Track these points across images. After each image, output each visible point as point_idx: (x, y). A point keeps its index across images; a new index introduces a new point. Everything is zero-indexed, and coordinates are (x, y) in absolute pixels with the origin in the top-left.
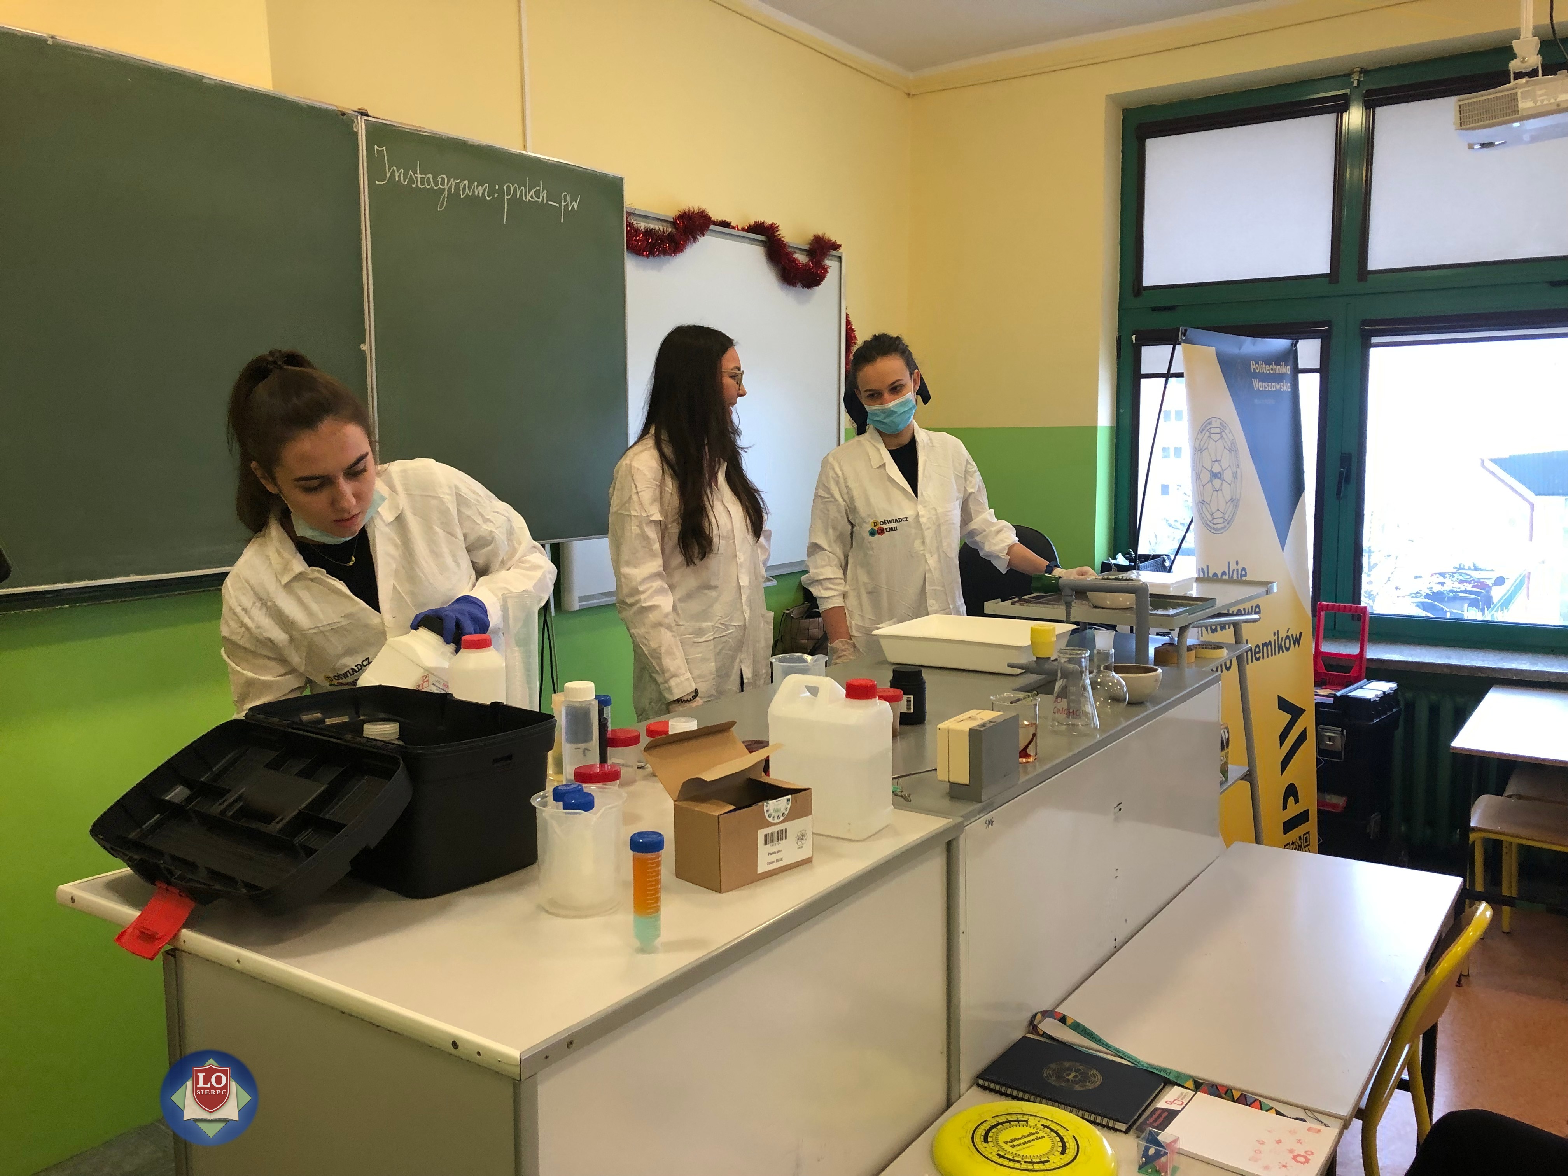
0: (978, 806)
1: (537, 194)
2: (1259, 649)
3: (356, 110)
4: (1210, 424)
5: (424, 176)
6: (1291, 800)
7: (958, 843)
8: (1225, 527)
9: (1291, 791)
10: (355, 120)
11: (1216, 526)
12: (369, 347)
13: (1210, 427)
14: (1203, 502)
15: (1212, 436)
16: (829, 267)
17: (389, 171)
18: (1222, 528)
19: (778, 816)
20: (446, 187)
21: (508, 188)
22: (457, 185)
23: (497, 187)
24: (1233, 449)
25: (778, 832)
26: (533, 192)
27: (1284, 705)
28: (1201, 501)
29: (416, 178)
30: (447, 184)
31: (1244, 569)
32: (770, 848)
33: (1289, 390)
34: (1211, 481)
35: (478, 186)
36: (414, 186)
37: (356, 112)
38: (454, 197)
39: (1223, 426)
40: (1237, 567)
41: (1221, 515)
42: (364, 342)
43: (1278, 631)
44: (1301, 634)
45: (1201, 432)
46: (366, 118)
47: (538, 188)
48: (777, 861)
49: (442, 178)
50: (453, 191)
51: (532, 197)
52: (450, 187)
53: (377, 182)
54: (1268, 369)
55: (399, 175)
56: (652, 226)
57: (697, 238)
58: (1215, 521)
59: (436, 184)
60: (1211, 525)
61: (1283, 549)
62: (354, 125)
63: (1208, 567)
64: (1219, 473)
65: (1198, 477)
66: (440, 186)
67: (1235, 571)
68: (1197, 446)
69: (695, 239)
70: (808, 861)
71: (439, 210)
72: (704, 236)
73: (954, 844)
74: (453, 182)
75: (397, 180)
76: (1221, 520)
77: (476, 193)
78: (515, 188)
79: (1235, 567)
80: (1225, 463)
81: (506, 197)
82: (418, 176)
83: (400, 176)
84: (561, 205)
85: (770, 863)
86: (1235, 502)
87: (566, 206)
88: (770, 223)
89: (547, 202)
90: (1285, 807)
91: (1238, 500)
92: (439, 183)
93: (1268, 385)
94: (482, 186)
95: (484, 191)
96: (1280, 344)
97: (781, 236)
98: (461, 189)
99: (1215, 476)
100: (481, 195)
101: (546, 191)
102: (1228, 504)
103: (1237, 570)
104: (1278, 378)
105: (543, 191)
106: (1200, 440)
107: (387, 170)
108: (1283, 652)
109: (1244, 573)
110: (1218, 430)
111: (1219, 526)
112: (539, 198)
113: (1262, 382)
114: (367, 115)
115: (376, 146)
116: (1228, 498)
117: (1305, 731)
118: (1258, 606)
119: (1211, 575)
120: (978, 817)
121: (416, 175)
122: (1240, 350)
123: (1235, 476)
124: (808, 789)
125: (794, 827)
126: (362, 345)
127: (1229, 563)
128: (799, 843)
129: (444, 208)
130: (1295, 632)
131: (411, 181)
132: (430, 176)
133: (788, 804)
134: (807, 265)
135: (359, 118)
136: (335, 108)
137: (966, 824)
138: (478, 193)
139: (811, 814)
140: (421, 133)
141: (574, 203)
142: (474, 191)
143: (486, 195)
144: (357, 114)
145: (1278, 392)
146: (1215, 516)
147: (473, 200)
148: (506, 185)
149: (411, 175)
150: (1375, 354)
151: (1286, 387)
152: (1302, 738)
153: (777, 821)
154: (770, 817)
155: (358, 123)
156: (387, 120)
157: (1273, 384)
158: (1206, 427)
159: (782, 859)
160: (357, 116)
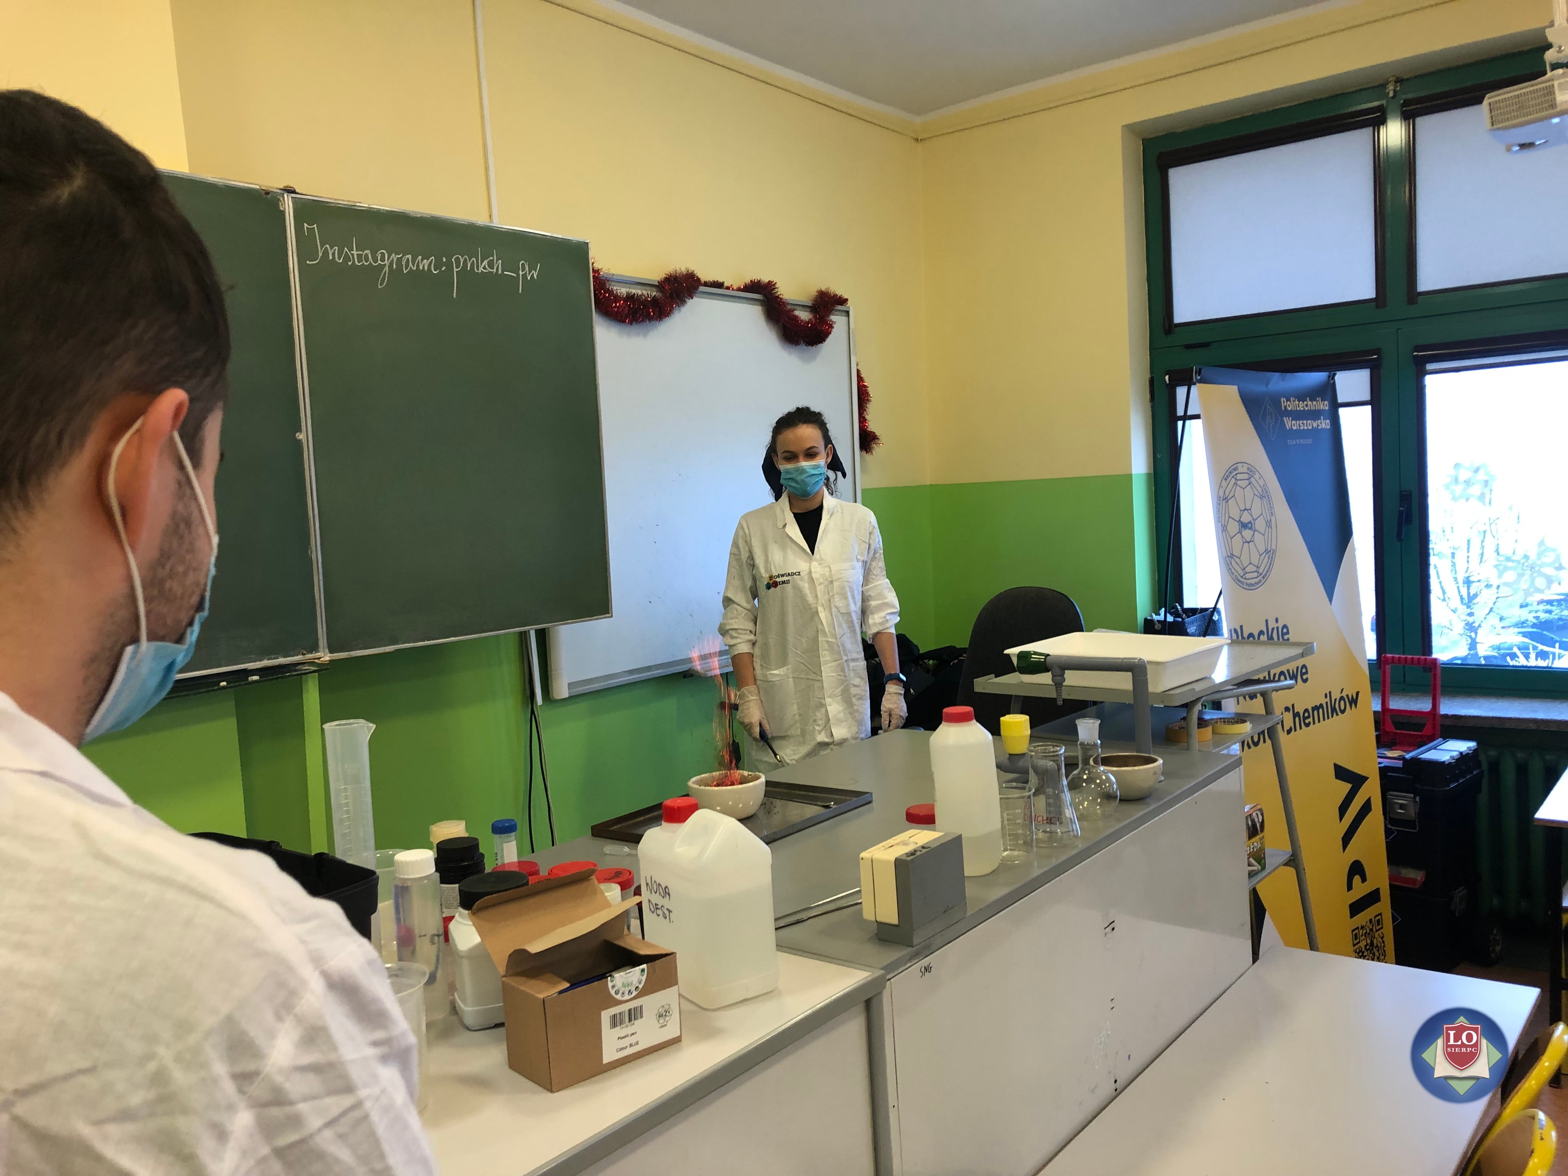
0: (906, 951)
1: (491, 265)
2: (1309, 713)
3: (282, 187)
4: (1235, 469)
5: (361, 253)
6: (1357, 879)
7: (881, 1002)
8: (1260, 581)
9: (1357, 869)
10: (281, 199)
11: (1249, 582)
12: (305, 436)
13: (1235, 473)
14: (1232, 556)
15: (1239, 482)
16: (834, 323)
17: (321, 249)
18: (1256, 583)
19: (630, 991)
20: (386, 262)
21: (457, 260)
22: (399, 260)
23: (444, 260)
24: (1264, 495)
25: (630, 1011)
26: (485, 262)
27: (1341, 773)
28: (1230, 555)
29: (353, 255)
30: (387, 260)
31: (1285, 626)
32: (619, 1031)
33: (1328, 427)
34: (1240, 532)
35: (422, 260)
36: (350, 263)
37: (281, 189)
38: (395, 273)
39: (1251, 472)
40: (1278, 625)
41: (1255, 569)
42: (300, 431)
43: (1330, 692)
44: (1358, 693)
45: (1226, 479)
46: (294, 195)
47: (491, 258)
48: (631, 1045)
49: (382, 253)
50: (395, 266)
51: (484, 268)
52: (391, 264)
53: (308, 262)
54: (1301, 406)
55: (333, 252)
56: (634, 291)
57: (685, 301)
58: (1247, 576)
59: (375, 260)
60: (1242, 580)
61: (1331, 600)
62: (280, 203)
63: (1241, 627)
64: (1250, 522)
65: (1223, 528)
66: (379, 262)
67: (1275, 631)
68: (1221, 494)
69: (683, 302)
70: (677, 1041)
71: (380, 287)
72: (692, 298)
73: (874, 1003)
74: (394, 257)
75: (331, 258)
76: (1255, 574)
77: (421, 267)
78: (465, 261)
79: (1275, 625)
80: (1256, 510)
81: (455, 270)
82: (355, 252)
83: (333, 254)
84: (518, 275)
85: (622, 1049)
86: (1270, 553)
87: (524, 276)
88: (767, 281)
89: (503, 271)
90: (1350, 887)
91: (1274, 552)
92: (379, 258)
93: (1303, 423)
94: (428, 260)
95: (430, 265)
96: (1317, 377)
97: (779, 293)
98: (404, 263)
99: (1244, 526)
100: (426, 268)
101: (500, 261)
102: (1262, 557)
103: (1278, 628)
104: (1315, 415)
105: (497, 261)
106: (1224, 488)
107: (319, 249)
108: (1337, 715)
109: (1285, 630)
110: (1246, 476)
111: (1253, 581)
112: (493, 269)
113: (1296, 420)
114: (294, 192)
115: (305, 224)
116: (1262, 550)
117: (1369, 800)
118: (1304, 666)
119: (1245, 635)
120: (909, 965)
121: (352, 252)
122: (1267, 386)
123: (1269, 524)
124: (672, 954)
125: (652, 1003)
126: (297, 435)
127: (1267, 621)
128: (662, 1021)
129: (385, 284)
130: (1350, 692)
131: (347, 259)
132: (368, 253)
133: (643, 975)
134: (810, 321)
135: (285, 196)
136: (258, 187)
137: (888, 977)
138: (423, 267)
139: (676, 983)
140: (356, 208)
141: (533, 271)
142: (418, 266)
143: (433, 269)
144: (283, 192)
145: (1315, 430)
146: (1247, 570)
147: (418, 275)
148: (454, 257)
149: (346, 252)
150: (1430, 381)
151: (1325, 424)
152: (1366, 808)
153: (627, 997)
154: (617, 993)
155: (284, 200)
156: (318, 197)
157: (1309, 422)
158: (1230, 473)
159: (637, 1043)
160: (283, 194)
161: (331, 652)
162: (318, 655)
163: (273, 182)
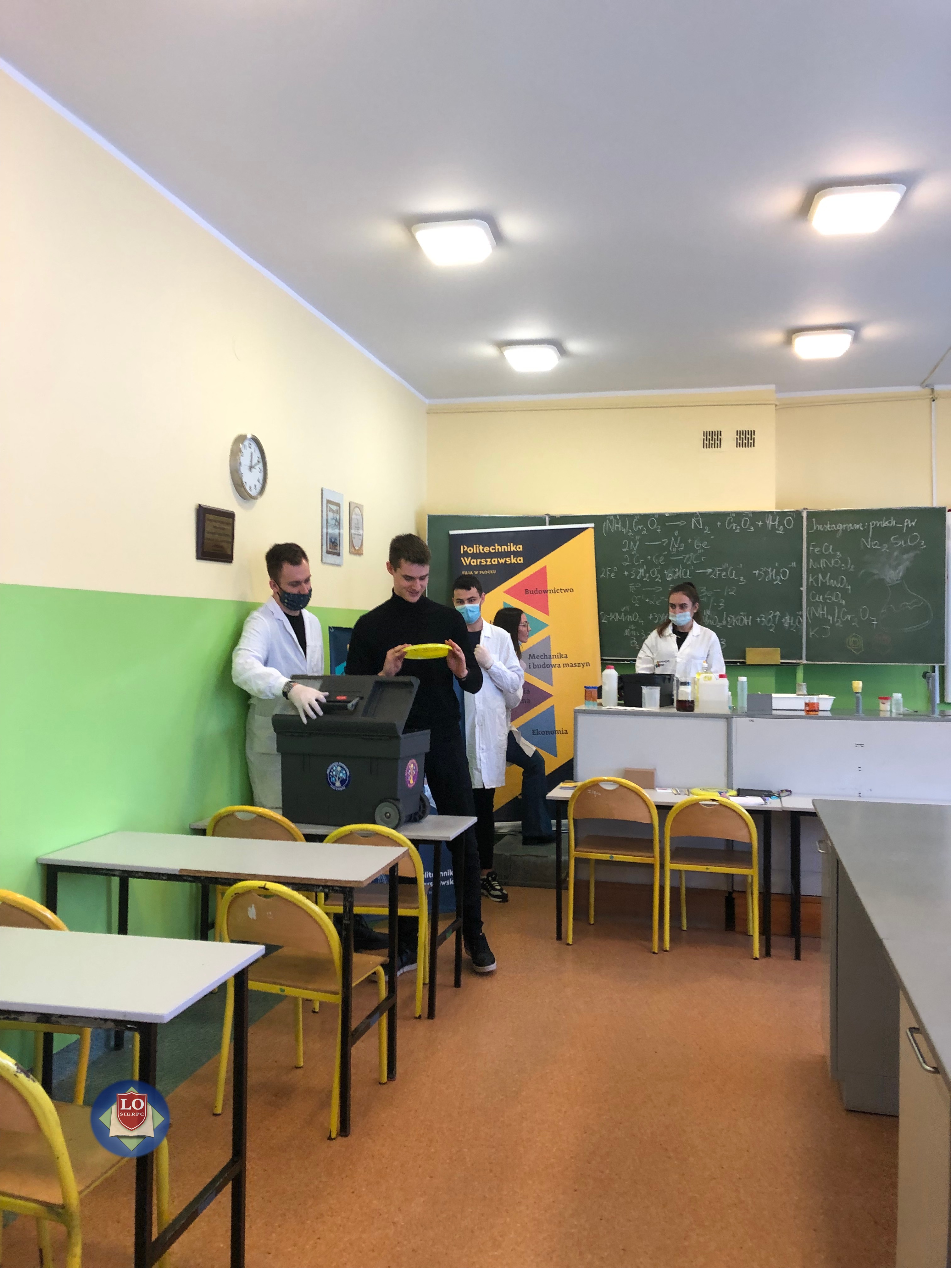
1: (890, 523)
5: (831, 526)
12: (804, 588)
20: (841, 528)
22: (846, 526)
23: (867, 524)
26: (887, 522)
30: (841, 527)
35: (857, 525)
36: (826, 530)
37: (801, 509)
38: (845, 531)
42: (801, 587)
46: (807, 510)
47: (893, 520)
49: (839, 525)
51: (886, 525)
52: (843, 529)
53: (809, 531)
59: (836, 527)
62: (801, 514)
66: (838, 528)
71: (837, 537)
74: (844, 526)
75: (819, 529)
78: (876, 523)
81: (872, 527)
82: (829, 526)
83: (822, 527)
84: (905, 524)
87: (909, 524)
89: (895, 525)
94: (859, 525)
95: (859, 527)
98: (848, 527)
107: (814, 526)
114: (807, 509)
115: (810, 519)
121: (827, 526)
129: (839, 536)
131: (825, 528)
132: (834, 525)
135: (804, 511)
136: (793, 510)
138: (857, 528)
140: (831, 510)
141: (912, 522)
142: (855, 527)
143: (861, 528)
147: (855, 531)
148: (872, 522)
149: (825, 526)
155: (803, 513)
156: (816, 509)
160: (802, 511)
161: (807, 661)
162: (801, 661)
163: (799, 508)
